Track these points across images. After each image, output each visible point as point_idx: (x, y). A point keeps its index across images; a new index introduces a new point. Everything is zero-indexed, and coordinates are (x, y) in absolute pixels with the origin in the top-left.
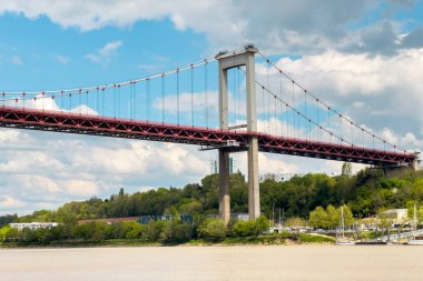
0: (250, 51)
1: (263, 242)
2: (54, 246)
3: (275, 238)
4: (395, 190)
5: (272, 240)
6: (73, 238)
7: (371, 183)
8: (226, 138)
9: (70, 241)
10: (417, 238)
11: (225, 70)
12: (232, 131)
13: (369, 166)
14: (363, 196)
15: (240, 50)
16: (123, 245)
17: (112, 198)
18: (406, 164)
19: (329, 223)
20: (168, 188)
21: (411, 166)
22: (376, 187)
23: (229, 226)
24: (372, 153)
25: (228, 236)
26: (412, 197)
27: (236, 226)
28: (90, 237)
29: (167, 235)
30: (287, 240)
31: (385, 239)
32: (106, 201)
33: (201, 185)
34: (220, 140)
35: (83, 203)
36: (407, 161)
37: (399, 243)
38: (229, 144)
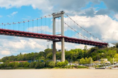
0: (62, 13)
1: (66, 68)
2: (2, 69)
3: (70, 67)
4: (103, 53)
5: (69, 67)
6: (8, 67)
7: (95, 51)
8: (55, 38)
9: (7, 68)
10: (114, 67)
11: (55, 18)
12: (57, 36)
13: (94, 46)
14: (94, 55)
15: (59, 12)
16: (23, 69)
17: (18, 55)
18: (105, 46)
19: (86, 63)
20: (34, 53)
21: (107, 47)
22: (97, 52)
23: (56, 63)
24: (96, 43)
25: (55, 66)
26: (108, 55)
27: (58, 63)
28: (13, 67)
29: (37, 66)
30: (74, 68)
31: (104, 67)
32: (16, 56)
33: (44, 52)
34: (54, 38)
35: (9, 57)
36: (105, 45)
37: (108, 69)
38: (56, 40)
